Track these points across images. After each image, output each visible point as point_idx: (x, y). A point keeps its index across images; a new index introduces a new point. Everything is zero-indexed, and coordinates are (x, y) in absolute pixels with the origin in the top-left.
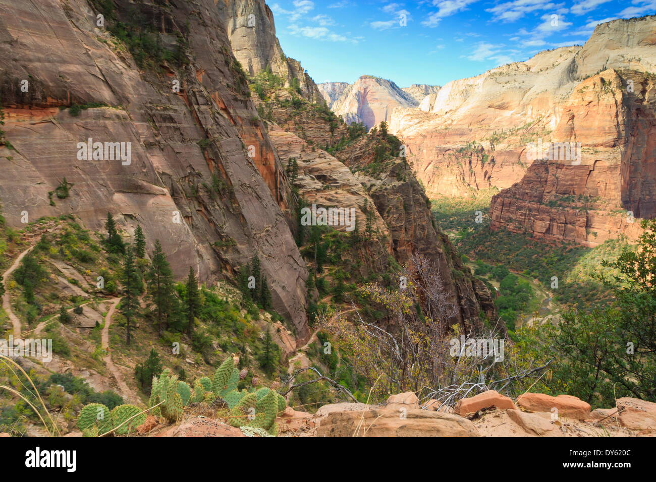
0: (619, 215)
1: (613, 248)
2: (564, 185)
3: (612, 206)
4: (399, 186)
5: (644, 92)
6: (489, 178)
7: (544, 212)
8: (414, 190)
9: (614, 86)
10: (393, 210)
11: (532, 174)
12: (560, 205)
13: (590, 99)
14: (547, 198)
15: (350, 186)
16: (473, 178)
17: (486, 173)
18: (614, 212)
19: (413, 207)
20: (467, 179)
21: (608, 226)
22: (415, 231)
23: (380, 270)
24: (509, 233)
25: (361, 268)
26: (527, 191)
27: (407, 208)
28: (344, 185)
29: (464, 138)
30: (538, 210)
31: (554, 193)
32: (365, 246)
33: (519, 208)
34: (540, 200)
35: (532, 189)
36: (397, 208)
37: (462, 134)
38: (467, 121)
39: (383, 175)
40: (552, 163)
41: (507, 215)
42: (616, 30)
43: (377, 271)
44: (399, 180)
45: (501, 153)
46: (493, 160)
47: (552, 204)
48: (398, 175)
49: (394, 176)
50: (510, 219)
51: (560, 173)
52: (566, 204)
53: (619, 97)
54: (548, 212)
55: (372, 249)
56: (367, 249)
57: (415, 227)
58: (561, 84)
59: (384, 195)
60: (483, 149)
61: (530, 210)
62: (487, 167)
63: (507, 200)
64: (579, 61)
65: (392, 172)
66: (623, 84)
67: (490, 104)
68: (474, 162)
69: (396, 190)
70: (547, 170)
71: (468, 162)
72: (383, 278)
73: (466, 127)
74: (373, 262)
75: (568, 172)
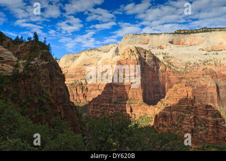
0: (143, 105)
1: (143, 119)
2: (120, 94)
3: (139, 102)
4: (46, 64)
5: (145, 56)
6: (86, 97)
7: (112, 106)
8: (55, 68)
9: (135, 52)
10: (43, 78)
11: (106, 90)
12: (119, 103)
13: (127, 57)
14: (113, 100)
15: (13, 62)
16: (78, 97)
17: (84, 94)
18: (140, 105)
19: (55, 77)
20: (75, 98)
21: (139, 111)
22: (56, 91)
23: (35, 95)
24: (98, 118)
25: (20, 95)
26: (105, 98)
27: (51, 76)
28: (8, 61)
29: (73, 79)
30: (110, 106)
31: (116, 98)
32: (23, 79)
33: (101, 106)
34: (110, 101)
35: (106, 97)
36: (45, 77)
37: (72, 77)
38: (74, 71)
39: (36, 59)
40: (114, 85)
41: (95, 110)
42: (131, 37)
43: (33, 95)
44: (46, 61)
45: (90, 85)
46: (87, 88)
47: (115, 103)
48: (46, 58)
49: (43, 59)
50: (98, 112)
51: (118, 89)
52: (121, 102)
53: (137, 57)
54: (114, 107)
55: (29, 81)
56: (26, 81)
57: (57, 89)
58: (113, 56)
59: (36, 70)
60: (82, 84)
61: (106, 107)
62: (85, 92)
63: (95, 103)
64: (119, 48)
65: (42, 56)
66: (138, 53)
67: (84, 64)
68: (78, 89)
69: (44, 67)
70: (112, 88)
71: (75, 90)
72: (38, 100)
73: (74, 74)
74: (30, 89)
75: (121, 88)
